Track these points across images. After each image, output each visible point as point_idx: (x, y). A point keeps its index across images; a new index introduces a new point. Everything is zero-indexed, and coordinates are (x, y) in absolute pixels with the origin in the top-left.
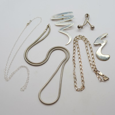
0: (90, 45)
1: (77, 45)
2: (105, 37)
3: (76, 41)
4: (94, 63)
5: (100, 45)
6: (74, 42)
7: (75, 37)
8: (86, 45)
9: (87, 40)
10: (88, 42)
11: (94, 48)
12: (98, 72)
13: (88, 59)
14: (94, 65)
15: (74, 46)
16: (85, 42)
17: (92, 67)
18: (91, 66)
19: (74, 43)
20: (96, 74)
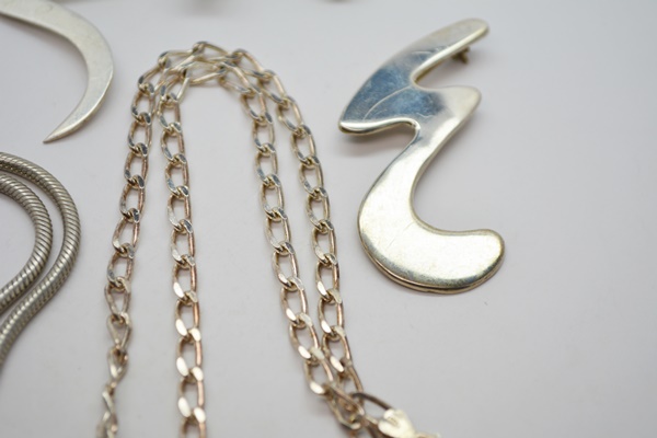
0: (299, 135)
1: (167, 136)
2: (461, 58)
3: (164, 106)
4: (330, 313)
5: (401, 139)
6: (144, 107)
7: (153, 64)
8: (264, 138)
9: (271, 91)
10: (281, 109)
11: (340, 169)
12: (370, 412)
13: (276, 272)
14: (330, 338)
15: (138, 153)
16: (256, 108)
17: (313, 364)
18: (295, 345)
19: (141, 122)
20: (346, 428)
